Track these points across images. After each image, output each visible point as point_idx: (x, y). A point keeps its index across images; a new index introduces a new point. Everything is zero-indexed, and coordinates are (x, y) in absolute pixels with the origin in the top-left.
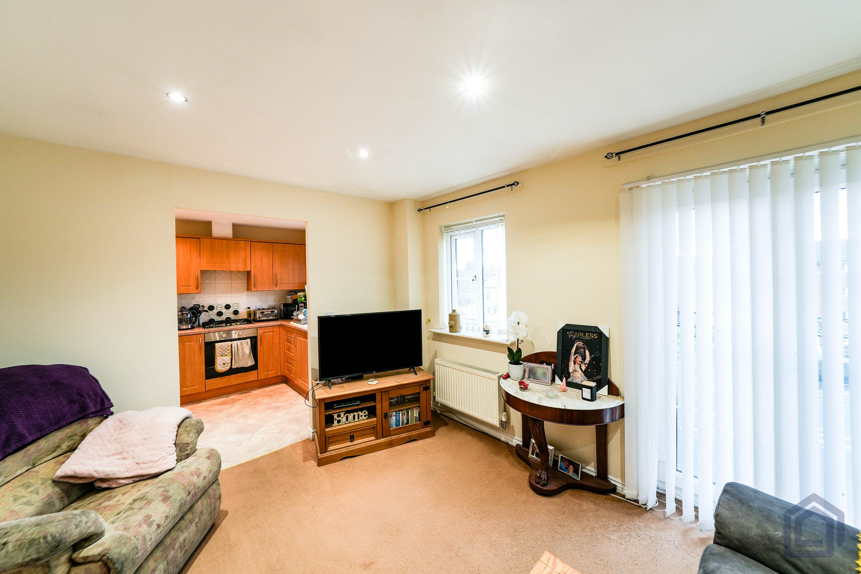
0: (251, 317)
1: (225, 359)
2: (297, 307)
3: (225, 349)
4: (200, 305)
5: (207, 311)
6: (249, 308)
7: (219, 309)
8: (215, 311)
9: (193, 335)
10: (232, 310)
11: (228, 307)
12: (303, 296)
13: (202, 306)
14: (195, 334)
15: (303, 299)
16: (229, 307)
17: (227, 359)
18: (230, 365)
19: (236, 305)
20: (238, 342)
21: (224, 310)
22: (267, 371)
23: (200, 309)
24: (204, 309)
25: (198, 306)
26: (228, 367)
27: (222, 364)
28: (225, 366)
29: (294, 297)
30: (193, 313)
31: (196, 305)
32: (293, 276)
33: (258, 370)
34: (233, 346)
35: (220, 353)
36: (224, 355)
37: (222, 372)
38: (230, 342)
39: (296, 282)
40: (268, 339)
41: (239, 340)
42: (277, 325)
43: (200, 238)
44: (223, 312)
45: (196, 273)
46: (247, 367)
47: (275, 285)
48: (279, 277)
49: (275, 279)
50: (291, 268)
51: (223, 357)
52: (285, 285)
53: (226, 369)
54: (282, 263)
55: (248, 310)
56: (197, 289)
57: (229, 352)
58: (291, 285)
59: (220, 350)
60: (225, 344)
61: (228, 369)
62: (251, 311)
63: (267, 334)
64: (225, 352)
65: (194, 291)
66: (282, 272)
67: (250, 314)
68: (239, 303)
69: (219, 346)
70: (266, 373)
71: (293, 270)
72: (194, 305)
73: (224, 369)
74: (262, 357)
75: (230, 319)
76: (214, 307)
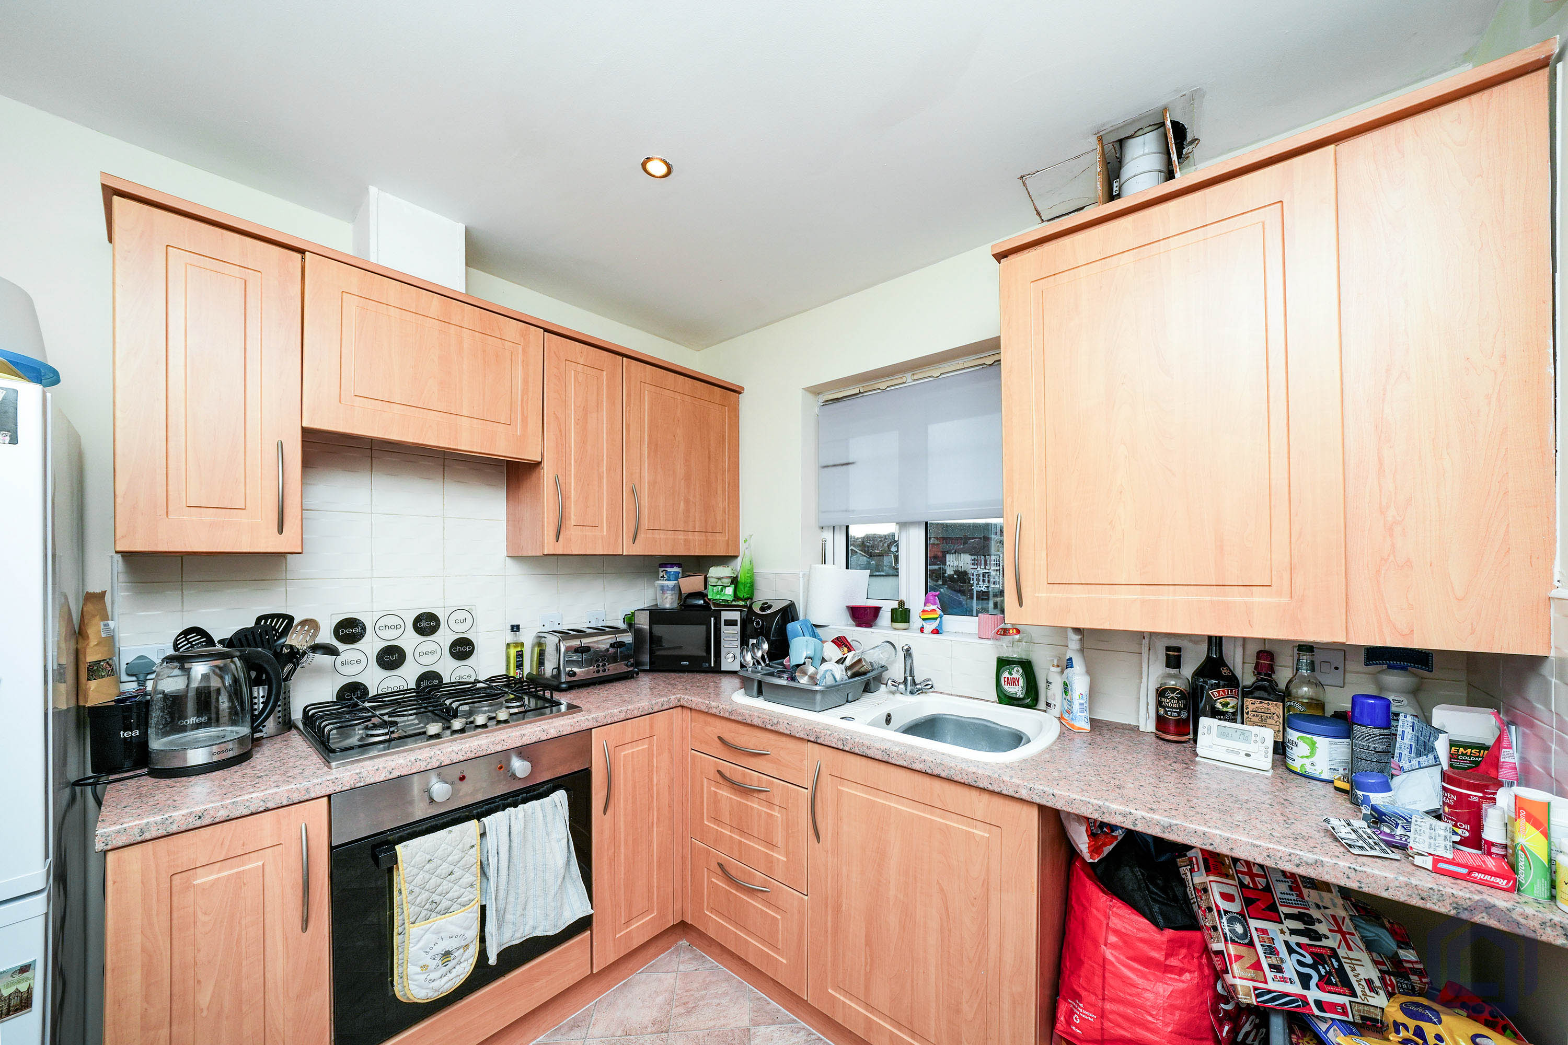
0: (522, 670)
1: (450, 929)
2: (714, 623)
3: (451, 869)
4: (291, 619)
5: (330, 650)
6: (515, 628)
7: (390, 637)
8: (371, 645)
9: (252, 814)
10: (445, 637)
12: (727, 581)
13: (304, 623)
14: (265, 811)
15: (730, 591)
16: (433, 624)
17: (460, 926)
18: (473, 949)
19: (461, 615)
20: (513, 818)
21: (409, 641)
22: (628, 924)
23: (296, 640)
24: (315, 636)
25: (281, 625)
27: (435, 962)
28: (450, 964)
29: (692, 584)
30: (250, 663)
31: (273, 616)
32: (687, 501)
33: (594, 931)
34: (490, 842)
35: (425, 895)
36: (445, 904)
37: (436, 994)
38: (472, 826)
39: (694, 527)
40: (633, 771)
41: (515, 806)
42: (667, 707)
43: (302, 252)
44: (408, 647)
45: (280, 446)
46: (551, 933)
47: (631, 535)
48: (645, 501)
49: (632, 507)
50: (680, 470)
51: (439, 917)
52: (662, 535)
53: (454, 973)
54: (654, 447)
55: (510, 637)
56: (281, 531)
57: (472, 878)
58: (681, 536)
59: (427, 876)
60: (453, 835)
61: (467, 970)
62: (522, 639)
63: (628, 751)
64: (451, 885)
65: (268, 542)
66: (653, 484)
67: (520, 655)
68: (473, 607)
69: (420, 858)
70: (622, 933)
71: (687, 478)
72: (259, 620)
73: (445, 979)
74: (610, 863)
75: (436, 682)
76: (364, 628)
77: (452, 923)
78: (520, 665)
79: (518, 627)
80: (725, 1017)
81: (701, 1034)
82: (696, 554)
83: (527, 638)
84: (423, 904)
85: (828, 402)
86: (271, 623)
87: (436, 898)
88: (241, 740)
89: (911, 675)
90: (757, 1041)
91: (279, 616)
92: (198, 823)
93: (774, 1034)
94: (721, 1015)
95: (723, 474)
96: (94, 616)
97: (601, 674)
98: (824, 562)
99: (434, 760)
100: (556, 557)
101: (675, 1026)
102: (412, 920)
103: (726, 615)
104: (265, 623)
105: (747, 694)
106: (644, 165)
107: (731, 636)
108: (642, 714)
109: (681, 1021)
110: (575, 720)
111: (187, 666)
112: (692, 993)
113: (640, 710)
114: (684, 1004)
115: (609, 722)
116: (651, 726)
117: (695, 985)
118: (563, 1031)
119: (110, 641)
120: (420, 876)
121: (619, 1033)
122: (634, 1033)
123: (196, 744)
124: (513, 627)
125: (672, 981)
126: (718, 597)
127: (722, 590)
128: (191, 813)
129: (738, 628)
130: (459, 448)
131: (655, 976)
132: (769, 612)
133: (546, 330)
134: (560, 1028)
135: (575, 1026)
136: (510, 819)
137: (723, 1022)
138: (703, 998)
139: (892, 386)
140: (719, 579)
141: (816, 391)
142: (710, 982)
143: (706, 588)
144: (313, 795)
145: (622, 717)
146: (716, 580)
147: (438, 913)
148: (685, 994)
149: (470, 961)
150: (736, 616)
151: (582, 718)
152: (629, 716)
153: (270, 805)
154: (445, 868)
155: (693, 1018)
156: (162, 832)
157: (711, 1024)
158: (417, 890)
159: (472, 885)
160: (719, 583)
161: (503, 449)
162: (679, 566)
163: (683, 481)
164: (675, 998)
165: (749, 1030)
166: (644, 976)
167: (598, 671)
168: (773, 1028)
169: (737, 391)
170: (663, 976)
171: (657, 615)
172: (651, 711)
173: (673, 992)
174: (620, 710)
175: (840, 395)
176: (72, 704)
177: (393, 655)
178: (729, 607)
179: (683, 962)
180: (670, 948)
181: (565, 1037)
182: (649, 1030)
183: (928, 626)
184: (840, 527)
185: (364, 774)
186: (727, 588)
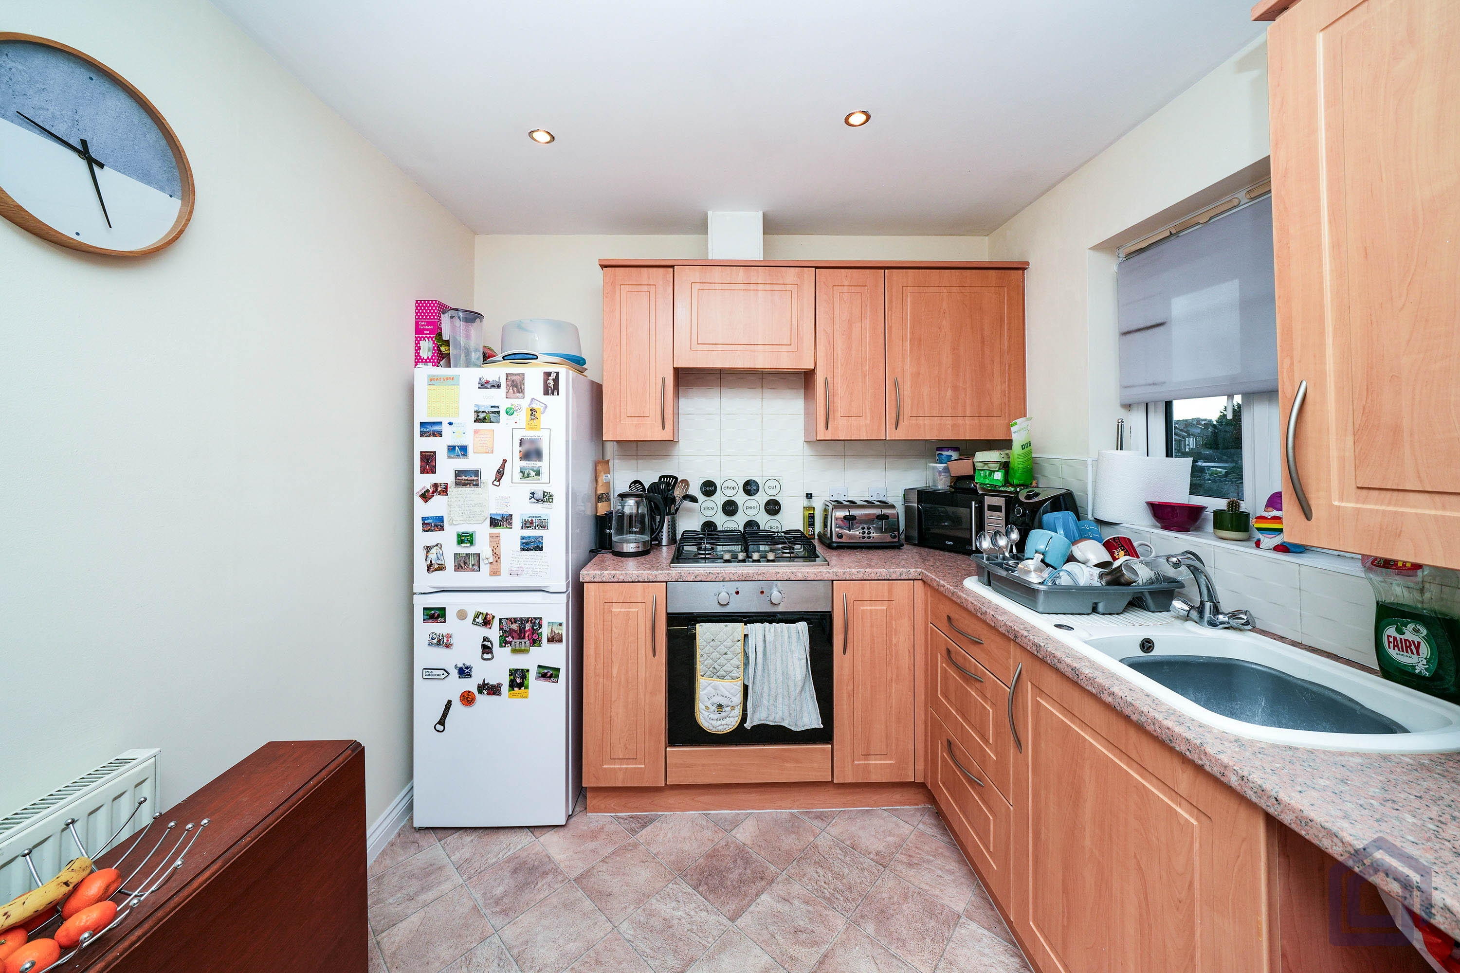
0: (814, 528)
1: (723, 690)
2: (976, 508)
3: (726, 650)
4: (676, 479)
5: (695, 499)
6: (809, 496)
7: (730, 494)
8: (719, 499)
9: (633, 582)
10: (761, 498)
11: (750, 488)
12: (996, 466)
13: (682, 482)
14: (638, 582)
15: (999, 476)
16: (755, 488)
17: (731, 691)
18: (738, 712)
19: (772, 483)
20: (767, 630)
21: (740, 498)
22: (867, 756)
23: (678, 491)
24: (688, 490)
25: (670, 483)
26: (732, 719)
27: (714, 708)
28: (723, 714)
29: (961, 468)
31: (666, 477)
32: (955, 388)
33: (835, 746)
34: (751, 641)
35: (710, 661)
36: (722, 673)
37: (714, 730)
38: (740, 626)
39: (965, 412)
40: (872, 626)
41: (771, 623)
42: (906, 577)
43: (672, 267)
44: (740, 503)
45: (664, 379)
46: (793, 729)
47: (894, 421)
48: (907, 390)
49: (894, 398)
50: (947, 358)
51: (719, 679)
52: (927, 421)
53: (724, 722)
54: (917, 341)
55: (805, 502)
56: (664, 428)
57: (738, 663)
58: (949, 421)
59: (712, 650)
60: (727, 628)
61: (734, 723)
62: (814, 505)
63: (867, 607)
64: (725, 661)
65: (657, 434)
66: (916, 375)
67: (812, 517)
68: (781, 478)
69: (709, 636)
70: (860, 762)
71: (956, 366)
72: (660, 478)
73: (719, 723)
74: (849, 697)
75: (756, 528)
76: (716, 487)
77: (722, 686)
78: (812, 524)
79: (811, 494)
80: (941, 891)
81: (912, 888)
82: (967, 438)
83: (818, 505)
84: (708, 667)
85: (1129, 256)
86: (667, 480)
87: (717, 667)
88: (644, 543)
89: (1211, 600)
90: (963, 931)
91: (670, 477)
92: (613, 580)
93: (984, 939)
94: (938, 886)
95: (1002, 356)
96: (601, 472)
97: (866, 540)
98: (1120, 446)
99: (720, 576)
100: (843, 442)
101: (893, 867)
102: (702, 674)
103: (989, 501)
104: (664, 480)
105: (979, 581)
106: (847, 121)
107: (995, 520)
108: (880, 578)
109: (900, 867)
110: (819, 571)
111: (624, 499)
112: (920, 852)
113: (878, 575)
114: (910, 856)
115: (847, 579)
116: (890, 591)
117: (926, 848)
118: (811, 816)
119: (608, 484)
120: (707, 648)
121: (848, 843)
122: (859, 850)
123: (628, 542)
124: (807, 494)
125: (907, 832)
126: (987, 482)
127: (990, 475)
128: (610, 574)
129: (1003, 514)
130: (757, 367)
131: (895, 819)
132: (1036, 500)
133: (816, 268)
134: (809, 812)
135: (820, 817)
136: (765, 631)
137: (937, 892)
138: (928, 861)
139: (1217, 215)
140: (985, 463)
141: (1109, 246)
142: (942, 853)
143: (975, 473)
144: (658, 580)
145: (860, 576)
146: (982, 464)
147: (718, 677)
148: (914, 849)
149: (736, 719)
150: (1000, 501)
151: (825, 570)
152: (865, 578)
153: (641, 580)
154: (721, 648)
155: (912, 872)
156: (600, 580)
157: (927, 887)
158: (705, 656)
159: (738, 667)
160: (986, 468)
161: (786, 362)
162: (955, 449)
163: (950, 370)
164: (904, 846)
165: (959, 917)
166: (886, 814)
167: (863, 538)
168: (986, 932)
169: (1022, 267)
170: (902, 823)
171: (923, 495)
172: (888, 577)
173: (904, 841)
174: (857, 570)
175: (1144, 245)
176: (594, 513)
177: (731, 506)
178: (994, 491)
179: (924, 823)
180: (917, 805)
181: (810, 820)
182: (871, 856)
183: (1267, 540)
184: (1156, 402)
185: (682, 574)
186: (996, 473)
